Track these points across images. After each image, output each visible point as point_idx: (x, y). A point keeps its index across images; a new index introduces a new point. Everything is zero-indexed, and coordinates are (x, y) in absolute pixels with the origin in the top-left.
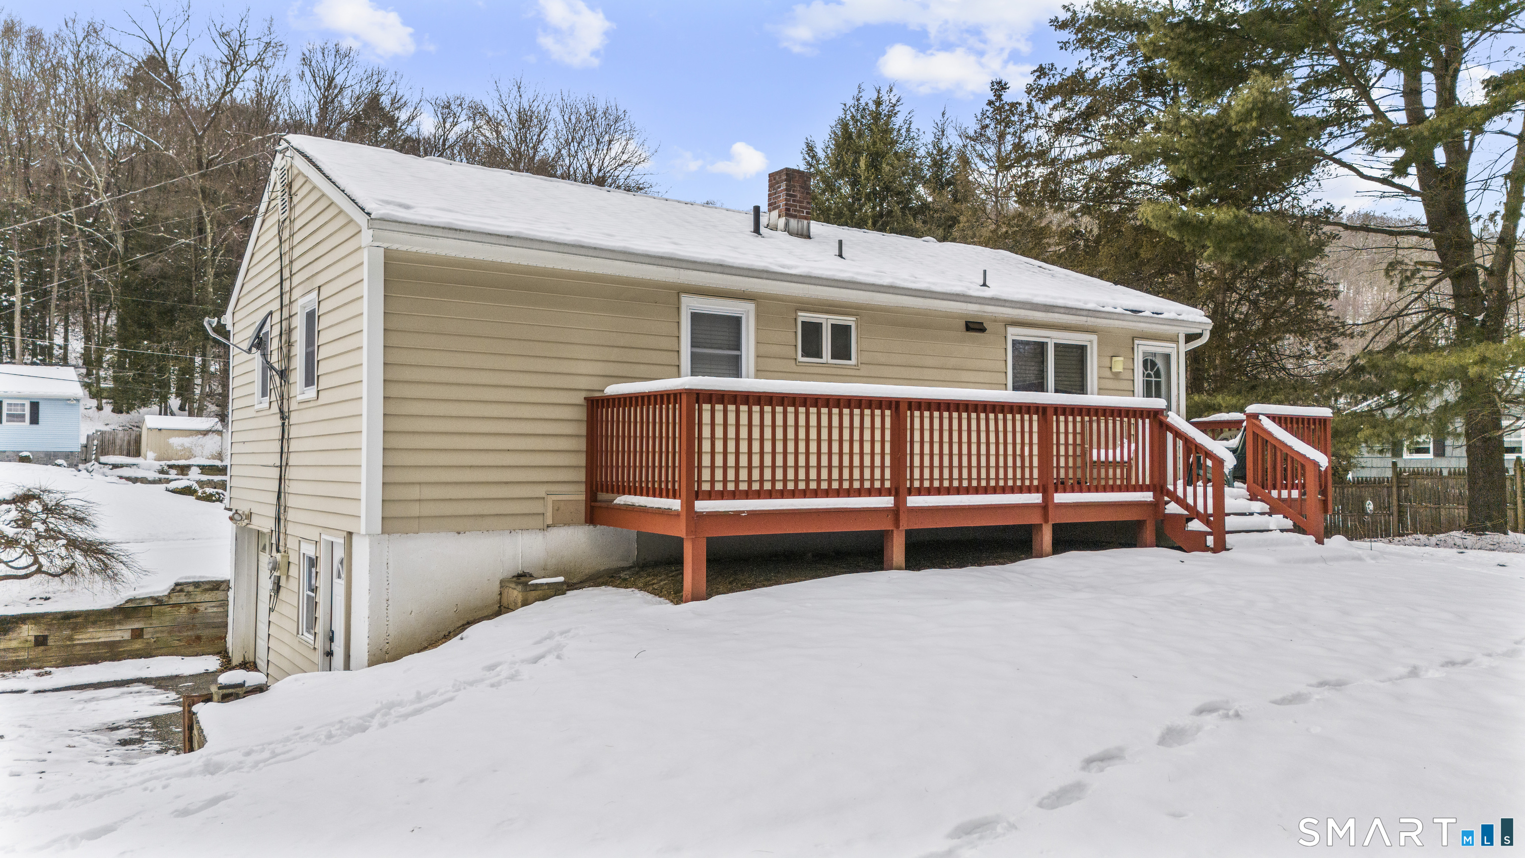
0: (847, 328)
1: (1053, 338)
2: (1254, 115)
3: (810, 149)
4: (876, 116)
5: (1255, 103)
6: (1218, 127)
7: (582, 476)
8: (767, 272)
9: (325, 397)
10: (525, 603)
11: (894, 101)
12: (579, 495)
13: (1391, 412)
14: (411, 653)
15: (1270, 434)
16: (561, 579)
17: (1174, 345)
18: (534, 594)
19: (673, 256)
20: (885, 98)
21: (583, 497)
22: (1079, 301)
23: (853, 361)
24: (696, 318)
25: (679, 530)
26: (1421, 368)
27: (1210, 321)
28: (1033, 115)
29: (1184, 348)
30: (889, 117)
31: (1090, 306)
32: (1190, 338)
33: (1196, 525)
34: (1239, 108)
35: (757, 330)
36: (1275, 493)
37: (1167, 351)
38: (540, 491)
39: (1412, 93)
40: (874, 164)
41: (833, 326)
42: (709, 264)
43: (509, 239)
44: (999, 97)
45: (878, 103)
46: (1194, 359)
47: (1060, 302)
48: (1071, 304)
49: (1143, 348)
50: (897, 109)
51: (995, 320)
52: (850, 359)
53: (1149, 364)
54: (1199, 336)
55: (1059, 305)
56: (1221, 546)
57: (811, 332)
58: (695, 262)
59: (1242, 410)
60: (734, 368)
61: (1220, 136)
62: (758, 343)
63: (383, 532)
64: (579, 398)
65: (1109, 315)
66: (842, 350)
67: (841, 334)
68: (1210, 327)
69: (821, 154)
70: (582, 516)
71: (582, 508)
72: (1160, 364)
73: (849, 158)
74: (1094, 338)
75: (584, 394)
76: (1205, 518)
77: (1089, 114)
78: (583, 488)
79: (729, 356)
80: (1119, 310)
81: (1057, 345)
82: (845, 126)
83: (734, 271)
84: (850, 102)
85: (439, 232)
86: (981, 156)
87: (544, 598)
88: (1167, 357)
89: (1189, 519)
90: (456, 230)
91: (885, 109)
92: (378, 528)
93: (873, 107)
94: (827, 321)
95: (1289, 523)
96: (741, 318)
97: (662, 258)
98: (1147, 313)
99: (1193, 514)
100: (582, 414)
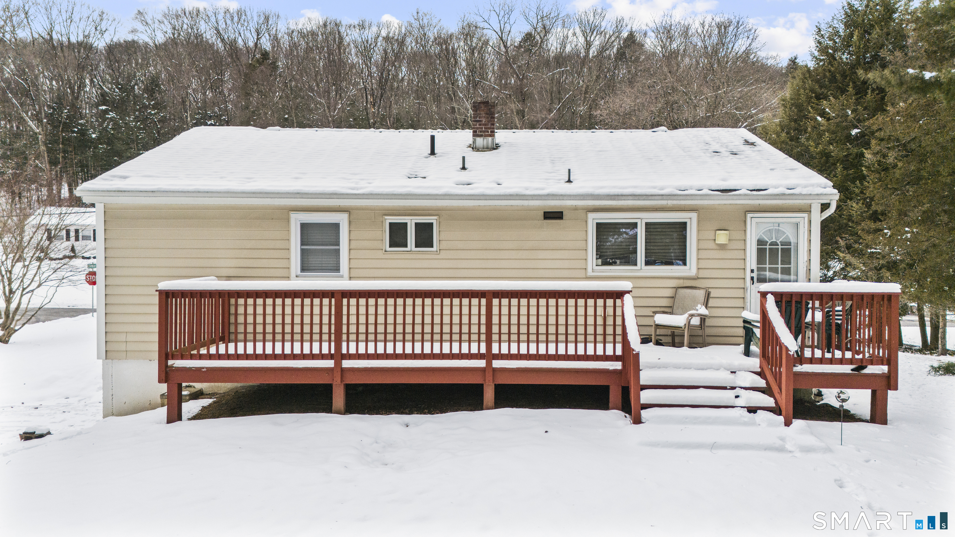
0: (430, 225)
1: (640, 219)
17: (805, 215)
19: (262, 191)
22: (654, 187)
23: (435, 248)
24: (305, 226)
27: (836, 191)
29: (818, 217)
35: (350, 231)
37: (793, 220)
41: (416, 224)
42: (289, 193)
51: (576, 209)
52: (432, 247)
55: (624, 193)
58: (278, 193)
60: (337, 257)
62: (351, 240)
63: (107, 359)
66: (424, 241)
68: (837, 197)
74: (692, 215)
80: (704, 192)
81: (646, 224)
83: (310, 196)
88: (796, 226)
90: (121, 191)
92: (103, 356)
94: (413, 221)
96: (339, 224)
97: (254, 193)
98: (743, 191)
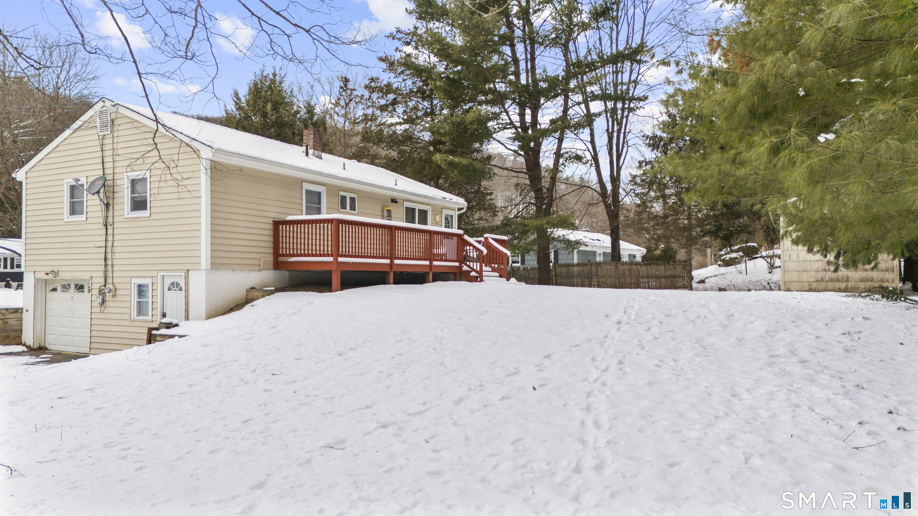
0: (355, 198)
1: (418, 207)
2: (476, 123)
3: (236, 95)
4: (273, 81)
5: (476, 118)
6: (461, 125)
7: (271, 251)
8: (334, 176)
9: (153, 216)
10: (263, 297)
11: (283, 75)
12: (270, 258)
13: (515, 242)
14: (219, 316)
15: (492, 244)
16: (273, 288)
17: (455, 212)
18: (265, 293)
20: (277, 72)
21: (272, 259)
23: (356, 212)
24: (307, 191)
25: (333, 268)
26: (529, 225)
27: (466, 203)
28: (371, 101)
29: (458, 213)
30: (281, 83)
31: (431, 195)
32: (459, 209)
33: (473, 274)
34: (470, 119)
35: (327, 197)
36: (493, 265)
37: (452, 214)
38: (259, 256)
39: (522, 115)
40: (275, 107)
41: (350, 198)
43: (256, 159)
44: (346, 86)
45: (274, 75)
46: (460, 217)
47: (422, 193)
48: (426, 194)
49: (446, 212)
50: (284, 79)
51: (400, 199)
53: (446, 219)
54: (462, 209)
56: (481, 280)
57: (343, 198)
59: (483, 237)
60: (319, 212)
61: (462, 128)
62: (327, 203)
63: (211, 269)
64: (270, 221)
65: (437, 199)
66: (353, 208)
67: (353, 200)
68: (467, 206)
69: (243, 100)
70: (272, 266)
71: (272, 263)
72: (449, 219)
73: (260, 103)
74: (430, 207)
75: (272, 219)
76: (476, 271)
77: (394, 102)
78: (272, 255)
79: (316, 207)
80: (440, 198)
81: (419, 210)
82: (256, 84)
84: (259, 72)
85: (235, 155)
86: (338, 114)
87: (269, 295)
88: (452, 216)
89: (471, 272)
91: (278, 79)
92: (209, 267)
93: (271, 76)
94: (348, 195)
95: (498, 274)
96: (321, 193)
98: (448, 199)
99: (473, 270)
100: (271, 227)
